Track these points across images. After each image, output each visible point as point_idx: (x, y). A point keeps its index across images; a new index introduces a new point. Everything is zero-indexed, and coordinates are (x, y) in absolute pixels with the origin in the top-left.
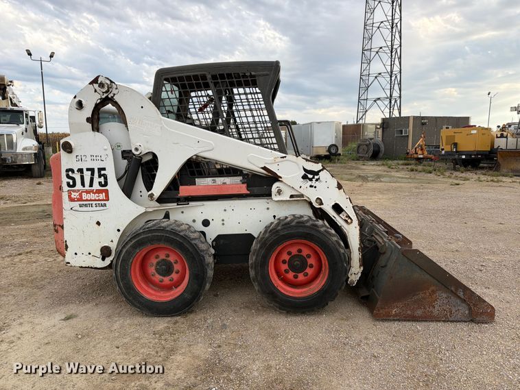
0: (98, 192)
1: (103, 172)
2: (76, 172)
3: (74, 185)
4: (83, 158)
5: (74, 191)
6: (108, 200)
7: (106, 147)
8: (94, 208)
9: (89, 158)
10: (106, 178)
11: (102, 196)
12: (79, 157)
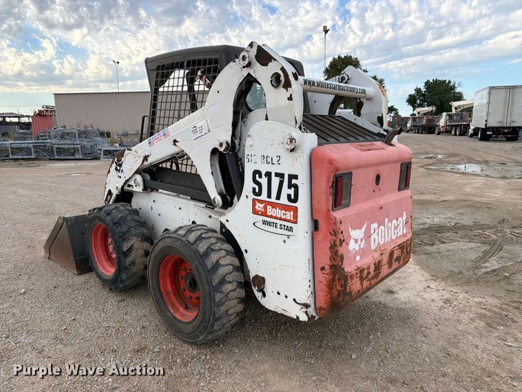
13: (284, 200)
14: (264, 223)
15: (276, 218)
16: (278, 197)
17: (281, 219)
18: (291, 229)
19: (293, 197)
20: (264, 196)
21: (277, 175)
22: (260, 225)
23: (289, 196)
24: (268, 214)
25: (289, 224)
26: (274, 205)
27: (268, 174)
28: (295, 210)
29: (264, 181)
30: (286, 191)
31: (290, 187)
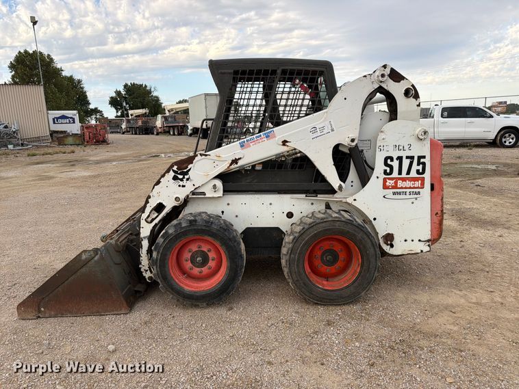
13: (413, 174)
14: (394, 194)
15: (406, 188)
16: (408, 173)
17: (410, 188)
18: (419, 193)
19: (421, 171)
20: (395, 174)
21: (407, 157)
22: (391, 196)
23: (418, 172)
24: (398, 186)
25: (417, 190)
26: (404, 180)
27: (400, 159)
28: (423, 179)
29: (395, 164)
30: (415, 167)
31: (419, 164)
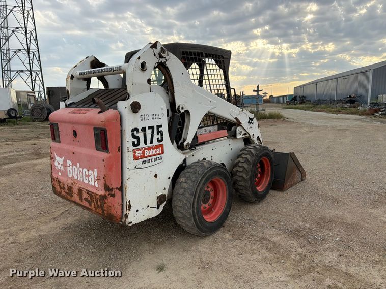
0: (157, 147)
1: (160, 129)
2: (140, 131)
3: (138, 144)
4: (146, 117)
5: (138, 150)
6: (163, 153)
7: (163, 107)
8: (154, 163)
9: (150, 117)
10: (162, 135)
11: (159, 151)
12: (143, 117)
